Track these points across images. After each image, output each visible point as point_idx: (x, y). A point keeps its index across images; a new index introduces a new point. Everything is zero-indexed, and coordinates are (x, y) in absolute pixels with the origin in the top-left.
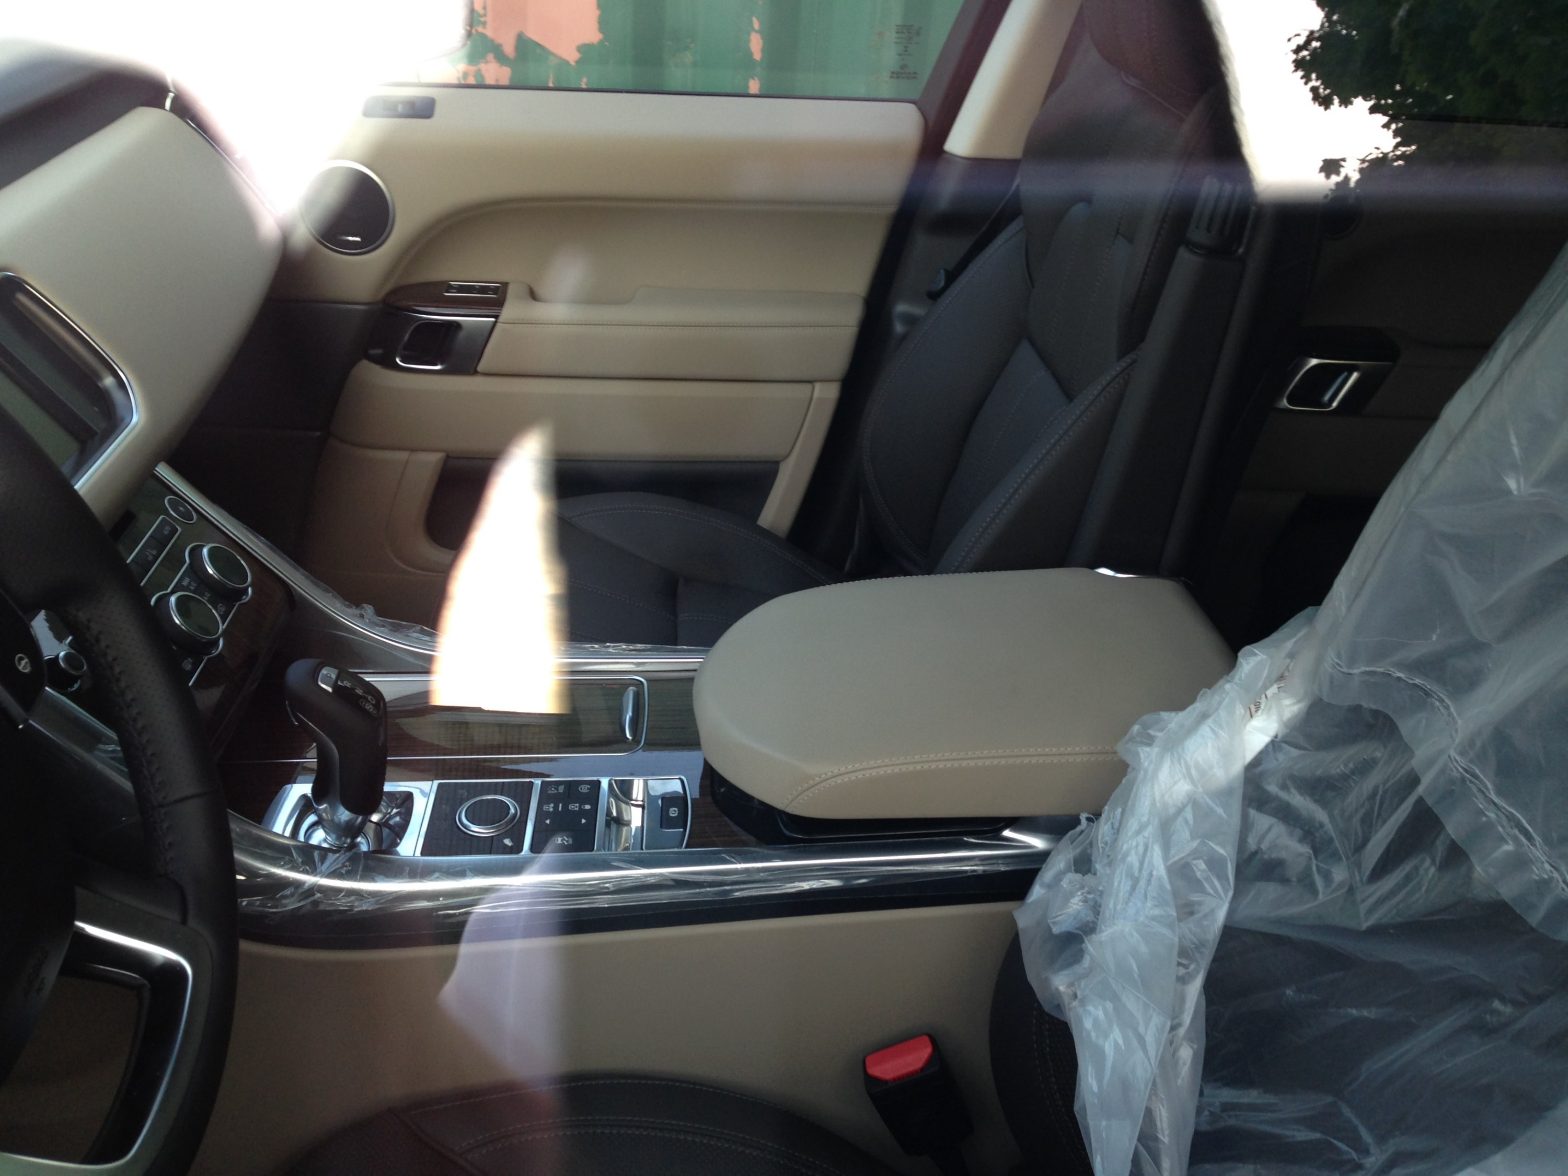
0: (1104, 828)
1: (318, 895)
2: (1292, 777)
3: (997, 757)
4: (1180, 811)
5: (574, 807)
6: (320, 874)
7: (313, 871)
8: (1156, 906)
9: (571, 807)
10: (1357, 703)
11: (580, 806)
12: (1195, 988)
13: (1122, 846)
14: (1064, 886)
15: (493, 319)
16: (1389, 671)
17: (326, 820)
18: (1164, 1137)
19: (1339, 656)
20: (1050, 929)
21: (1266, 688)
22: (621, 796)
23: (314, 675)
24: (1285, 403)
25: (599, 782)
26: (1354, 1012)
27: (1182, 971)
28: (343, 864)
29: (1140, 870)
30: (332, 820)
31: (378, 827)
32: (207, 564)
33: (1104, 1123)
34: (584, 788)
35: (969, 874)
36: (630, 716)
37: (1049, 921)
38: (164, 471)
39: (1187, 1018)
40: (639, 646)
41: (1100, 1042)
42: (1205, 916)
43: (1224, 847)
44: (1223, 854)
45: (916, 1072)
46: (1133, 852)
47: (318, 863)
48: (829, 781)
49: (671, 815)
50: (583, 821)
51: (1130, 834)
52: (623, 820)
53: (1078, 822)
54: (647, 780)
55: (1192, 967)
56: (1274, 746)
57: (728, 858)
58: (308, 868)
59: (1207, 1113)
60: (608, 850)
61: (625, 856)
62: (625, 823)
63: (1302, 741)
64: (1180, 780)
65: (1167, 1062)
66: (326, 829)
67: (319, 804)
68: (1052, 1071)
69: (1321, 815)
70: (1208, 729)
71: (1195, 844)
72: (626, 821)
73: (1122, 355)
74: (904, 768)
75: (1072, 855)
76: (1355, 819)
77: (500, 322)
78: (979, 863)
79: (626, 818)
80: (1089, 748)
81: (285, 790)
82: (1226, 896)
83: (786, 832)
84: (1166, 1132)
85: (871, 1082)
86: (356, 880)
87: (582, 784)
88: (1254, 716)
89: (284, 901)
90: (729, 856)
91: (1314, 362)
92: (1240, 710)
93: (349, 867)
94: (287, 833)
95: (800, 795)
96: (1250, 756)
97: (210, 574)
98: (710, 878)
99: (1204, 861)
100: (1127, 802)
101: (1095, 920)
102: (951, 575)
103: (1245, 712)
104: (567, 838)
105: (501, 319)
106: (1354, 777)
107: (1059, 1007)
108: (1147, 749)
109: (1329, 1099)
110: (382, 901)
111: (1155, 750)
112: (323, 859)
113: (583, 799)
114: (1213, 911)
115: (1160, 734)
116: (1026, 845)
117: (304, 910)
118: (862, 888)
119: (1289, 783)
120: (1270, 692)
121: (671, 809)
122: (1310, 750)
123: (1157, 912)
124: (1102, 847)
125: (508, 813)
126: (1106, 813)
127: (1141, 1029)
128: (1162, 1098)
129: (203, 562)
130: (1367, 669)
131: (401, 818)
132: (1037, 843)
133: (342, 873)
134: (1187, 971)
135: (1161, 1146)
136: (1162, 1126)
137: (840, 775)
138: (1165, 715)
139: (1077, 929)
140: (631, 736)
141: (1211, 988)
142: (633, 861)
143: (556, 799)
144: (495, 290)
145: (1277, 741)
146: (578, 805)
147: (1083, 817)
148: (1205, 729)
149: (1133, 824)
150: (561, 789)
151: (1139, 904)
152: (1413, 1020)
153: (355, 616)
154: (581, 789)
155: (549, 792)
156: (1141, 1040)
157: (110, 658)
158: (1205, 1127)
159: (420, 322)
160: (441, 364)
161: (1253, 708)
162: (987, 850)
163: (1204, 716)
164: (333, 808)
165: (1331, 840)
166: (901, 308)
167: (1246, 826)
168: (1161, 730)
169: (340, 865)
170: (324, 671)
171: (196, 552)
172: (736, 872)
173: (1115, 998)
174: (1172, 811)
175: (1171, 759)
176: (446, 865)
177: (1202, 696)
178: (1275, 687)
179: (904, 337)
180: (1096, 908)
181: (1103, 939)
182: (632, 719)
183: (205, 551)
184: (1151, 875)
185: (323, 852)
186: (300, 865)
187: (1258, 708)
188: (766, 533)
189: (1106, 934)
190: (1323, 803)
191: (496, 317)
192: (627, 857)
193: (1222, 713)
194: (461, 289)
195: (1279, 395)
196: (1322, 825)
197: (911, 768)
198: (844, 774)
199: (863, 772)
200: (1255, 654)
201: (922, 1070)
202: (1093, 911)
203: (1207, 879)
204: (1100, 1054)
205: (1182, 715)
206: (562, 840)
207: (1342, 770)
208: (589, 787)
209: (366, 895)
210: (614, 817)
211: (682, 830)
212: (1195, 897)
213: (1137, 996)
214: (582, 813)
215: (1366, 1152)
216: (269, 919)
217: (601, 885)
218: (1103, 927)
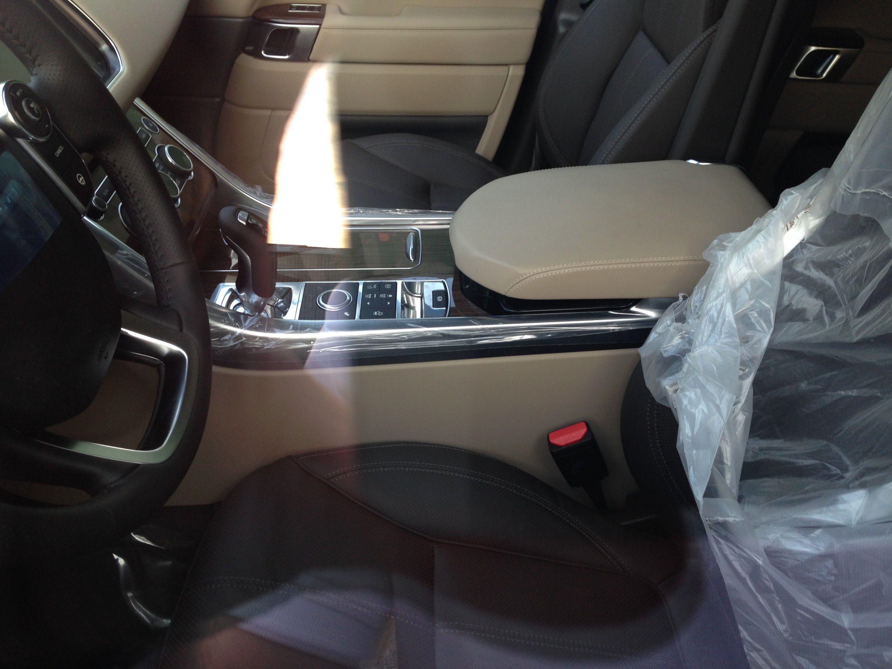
0: (695, 298)
1: (244, 339)
2: (813, 263)
3: (630, 263)
4: (743, 285)
5: (383, 296)
6: (244, 327)
7: (241, 326)
8: (727, 337)
9: (381, 296)
10: (857, 213)
11: (386, 296)
12: (748, 382)
13: (707, 305)
14: (671, 330)
15: (318, 26)
16: (879, 191)
17: (245, 302)
18: (727, 461)
19: (849, 183)
20: (661, 354)
21: (798, 213)
22: (409, 291)
23: (235, 215)
24: (794, 75)
25: (396, 283)
26: (843, 393)
27: (741, 372)
28: (257, 322)
29: (718, 318)
30: (248, 302)
31: (273, 307)
32: (168, 156)
33: (695, 452)
34: (388, 286)
35: (611, 331)
36: (412, 248)
37: (661, 350)
38: (138, 102)
39: (743, 399)
40: (416, 211)
41: (693, 410)
42: (756, 343)
43: (768, 303)
44: (768, 308)
45: (578, 441)
46: (714, 308)
47: (243, 322)
48: (531, 277)
49: (438, 300)
50: (389, 303)
51: (712, 299)
52: (411, 306)
53: (677, 299)
54: (424, 282)
55: (747, 370)
56: (801, 245)
57: (472, 322)
58: (237, 324)
59: (751, 452)
60: (404, 318)
61: (414, 321)
62: (412, 307)
63: (820, 241)
64: (743, 267)
65: (731, 423)
66: (245, 308)
67: (240, 292)
68: (657, 437)
69: (829, 281)
70: (762, 237)
71: (752, 302)
72: (412, 306)
73: (706, 28)
74: (575, 270)
75: (674, 316)
76: (851, 282)
77: (323, 28)
78: (616, 325)
79: (412, 304)
80: (684, 257)
81: (220, 286)
82: (769, 331)
83: (505, 308)
84: (729, 459)
85: (552, 446)
86: (264, 332)
87: (387, 284)
88: (789, 230)
89: (226, 342)
90: (473, 321)
91: (813, 48)
92: (782, 225)
93: (260, 323)
94: (224, 305)
95: (514, 285)
96: (787, 251)
97: (170, 162)
98: (463, 333)
99: (756, 312)
100: (710, 283)
101: (689, 348)
102: (598, 165)
103: (785, 226)
104: (380, 312)
105: (323, 26)
106: (851, 259)
107: (665, 398)
108: (723, 253)
109: (825, 443)
110: (279, 343)
111: (727, 253)
112: (245, 320)
113: (388, 292)
114: (760, 341)
115: (730, 245)
116: (645, 315)
117: (236, 348)
118: (549, 340)
119: (810, 265)
120: (799, 216)
121: (438, 297)
122: (824, 246)
123: (728, 340)
124: (693, 309)
125: (346, 299)
126: (696, 290)
127: (718, 402)
128: (728, 441)
129: (166, 155)
130: (866, 190)
131: (284, 303)
132: (651, 314)
133: (257, 327)
134: (744, 372)
135: (725, 466)
136: (727, 456)
137: (538, 274)
138: (733, 234)
139: (678, 354)
140: (412, 259)
141: (756, 384)
142: (419, 323)
143: (372, 292)
144: (319, 9)
145: (804, 243)
146: (385, 295)
147: (681, 296)
148: (760, 238)
149: (713, 293)
150: (375, 286)
151: (717, 337)
152: (879, 394)
153: (252, 192)
154: (386, 286)
155: (368, 288)
156: (718, 407)
157: (128, 183)
158: (750, 460)
159: (274, 29)
160: (289, 55)
161: (789, 225)
162: (621, 318)
163: (759, 231)
164: (248, 295)
165: (836, 295)
166: (563, 16)
167: (782, 292)
168: (731, 242)
169: (255, 323)
170: (240, 214)
171: (161, 149)
172: (478, 330)
173: (702, 387)
174: (737, 285)
175: (738, 256)
176: (313, 324)
177: (756, 222)
178: (803, 212)
179: (564, 35)
180: (690, 342)
181: (696, 355)
182: (413, 250)
183: (166, 149)
184: (724, 320)
185: (245, 316)
186: (233, 322)
187: (792, 224)
188: (481, 158)
189: (697, 352)
190: (831, 274)
191: (320, 25)
192: (415, 321)
193: (771, 227)
194: (298, 8)
195: (791, 71)
196: (830, 287)
197: (579, 269)
198: (540, 273)
199: (551, 272)
200: (792, 194)
201: (581, 440)
202: (688, 343)
203: (758, 322)
204: (692, 418)
205: (743, 233)
206: (377, 313)
207: (844, 255)
208: (391, 285)
209: (270, 340)
210: (406, 304)
211: (445, 308)
212: (750, 333)
213: (716, 383)
214: (388, 299)
215: (846, 470)
216: (218, 352)
217: (401, 336)
218: (694, 350)
